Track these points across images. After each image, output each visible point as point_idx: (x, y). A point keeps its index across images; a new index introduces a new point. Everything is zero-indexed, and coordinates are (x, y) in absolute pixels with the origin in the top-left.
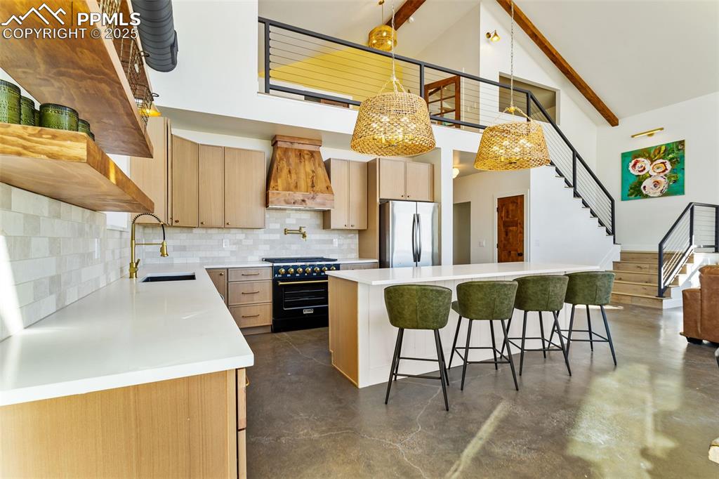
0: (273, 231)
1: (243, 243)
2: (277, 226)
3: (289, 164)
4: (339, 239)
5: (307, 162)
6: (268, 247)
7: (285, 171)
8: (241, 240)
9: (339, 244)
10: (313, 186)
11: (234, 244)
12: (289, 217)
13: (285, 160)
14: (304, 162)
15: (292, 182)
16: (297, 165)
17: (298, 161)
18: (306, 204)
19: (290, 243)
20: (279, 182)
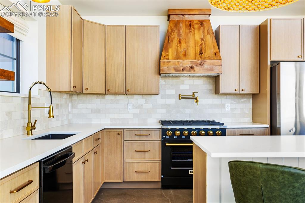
0: (169, 97)
1: (144, 107)
2: (173, 92)
4: (231, 103)
5: (196, 32)
7: (176, 41)
8: (142, 105)
9: (231, 109)
10: (201, 53)
11: (137, 108)
12: (183, 84)
13: (176, 31)
14: (194, 31)
15: (182, 50)
16: (187, 35)
17: (188, 31)
18: (195, 71)
19: (184, 107)
20: (170, 51)
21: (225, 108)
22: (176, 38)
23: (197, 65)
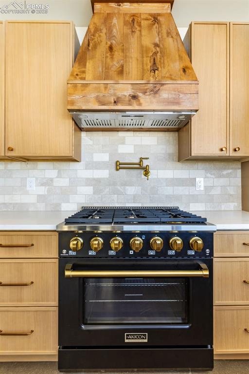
0: (98, 166)
1: (55, 184)
2: (105, 157)
4: (206, 177)
5: (145, 32)
6: (89, 190)
7: (103, 48)
8: (52, 180)
9: (205, 187)
10: (154, 69)
11: (43, 184)
12: (123, 143)
13: (104, 31)
14: (140, 31)
15: (115, 65)
16: (126, 37)
17: (128, 31)
18: (140, 104)
19: (125, 184)
20: (89, 65)
21: (195, 185)
22: (104, 43)
23: (145, 93)
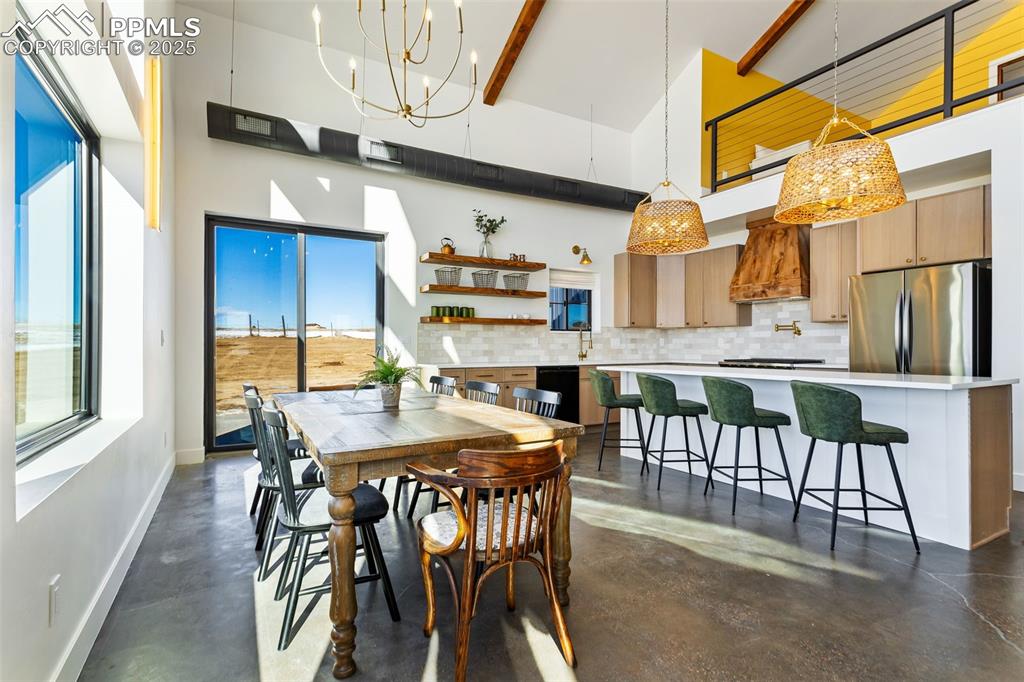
0: (761, 328)
1: (735, 342)
2: (768, 322)
3: (756, 252)
5: (777, 244)
6: (758, 346)
7: (750, 261)
10: (777, 273)
11: (728, 342)
12: (781, 310)
13: (753, 248)
14: (774, 245)
15: (755, 272)
16: (765, 251)
17: (766, 245)
18: (767, 296)
19: (782, 341)
20: (741, 275)
21: (839, 342)
22: (752, 257)
23: (769, 288)
